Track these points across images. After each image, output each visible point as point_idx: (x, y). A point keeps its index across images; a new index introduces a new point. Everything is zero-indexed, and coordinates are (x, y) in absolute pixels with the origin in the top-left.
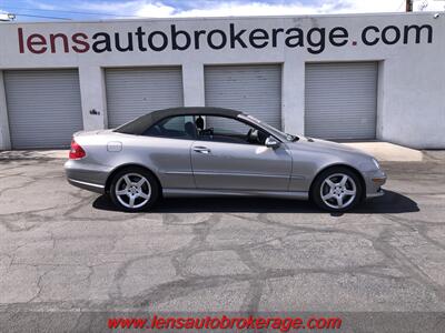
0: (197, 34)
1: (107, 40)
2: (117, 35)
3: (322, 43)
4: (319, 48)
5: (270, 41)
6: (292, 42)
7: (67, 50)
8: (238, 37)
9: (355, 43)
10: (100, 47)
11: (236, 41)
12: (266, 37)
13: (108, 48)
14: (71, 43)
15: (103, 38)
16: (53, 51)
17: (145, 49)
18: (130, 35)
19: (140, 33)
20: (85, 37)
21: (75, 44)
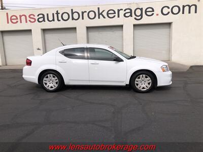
0: (83, 13)
1: (44, 17)
2: (48, 14)
3: (141, 15)
4: (140, 17)
5: (116, 15)
6: (127, 15)
7: (26, 22)
8: (101, 14)
9: (157, 15)
10: (40, 20)
11: (101, 16)
12: (115, 13)
13: (44, 20)
14: (28, 19)
15: (42, 16)
16: (21, 22)
17: (60, 21)
18: (53, 14)
19: (57, 13)
20: (34, 16)
21: (30, 19)
